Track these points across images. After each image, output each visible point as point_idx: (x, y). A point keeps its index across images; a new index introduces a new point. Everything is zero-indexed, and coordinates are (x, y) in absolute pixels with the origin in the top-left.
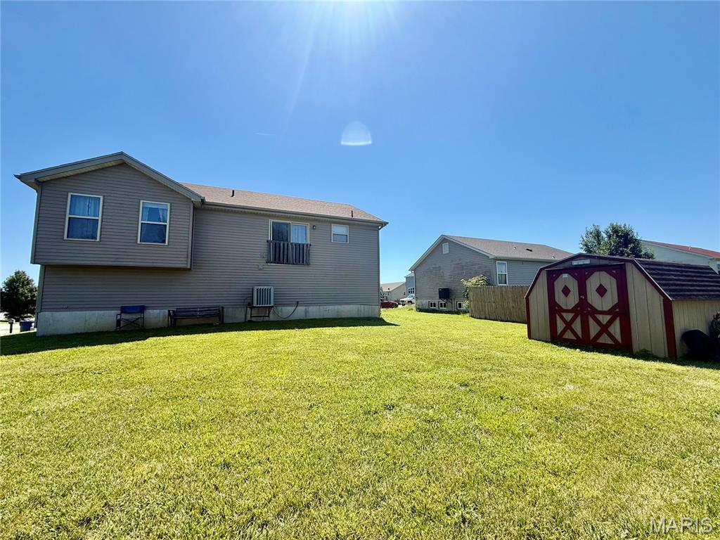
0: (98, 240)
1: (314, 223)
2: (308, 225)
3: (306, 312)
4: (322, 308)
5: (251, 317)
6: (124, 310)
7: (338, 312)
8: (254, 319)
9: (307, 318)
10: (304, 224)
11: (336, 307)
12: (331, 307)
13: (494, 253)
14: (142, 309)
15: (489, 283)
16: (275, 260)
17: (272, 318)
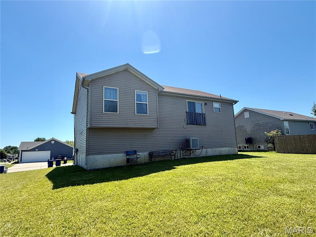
0: (118, 113)
1: (206, 102)
2: (203, 103)
3: (206, 152)
4: (213, 149)
5: (183, 156)
6: (127, 153)
7: (220, 151)
8: (184, 157)
9: (207, 155)
10: (201, 102)
11: (219, 149)
12: (217, 149)
13: (283, 117)
14: (135, 152)
15: (283, 134)
16: (191, 123)
17: (192, 156)
